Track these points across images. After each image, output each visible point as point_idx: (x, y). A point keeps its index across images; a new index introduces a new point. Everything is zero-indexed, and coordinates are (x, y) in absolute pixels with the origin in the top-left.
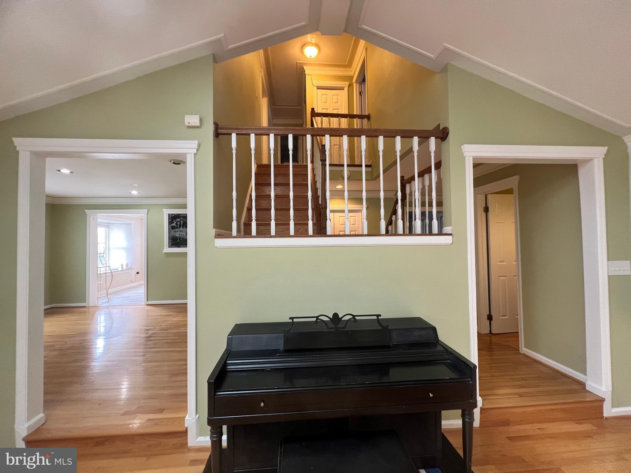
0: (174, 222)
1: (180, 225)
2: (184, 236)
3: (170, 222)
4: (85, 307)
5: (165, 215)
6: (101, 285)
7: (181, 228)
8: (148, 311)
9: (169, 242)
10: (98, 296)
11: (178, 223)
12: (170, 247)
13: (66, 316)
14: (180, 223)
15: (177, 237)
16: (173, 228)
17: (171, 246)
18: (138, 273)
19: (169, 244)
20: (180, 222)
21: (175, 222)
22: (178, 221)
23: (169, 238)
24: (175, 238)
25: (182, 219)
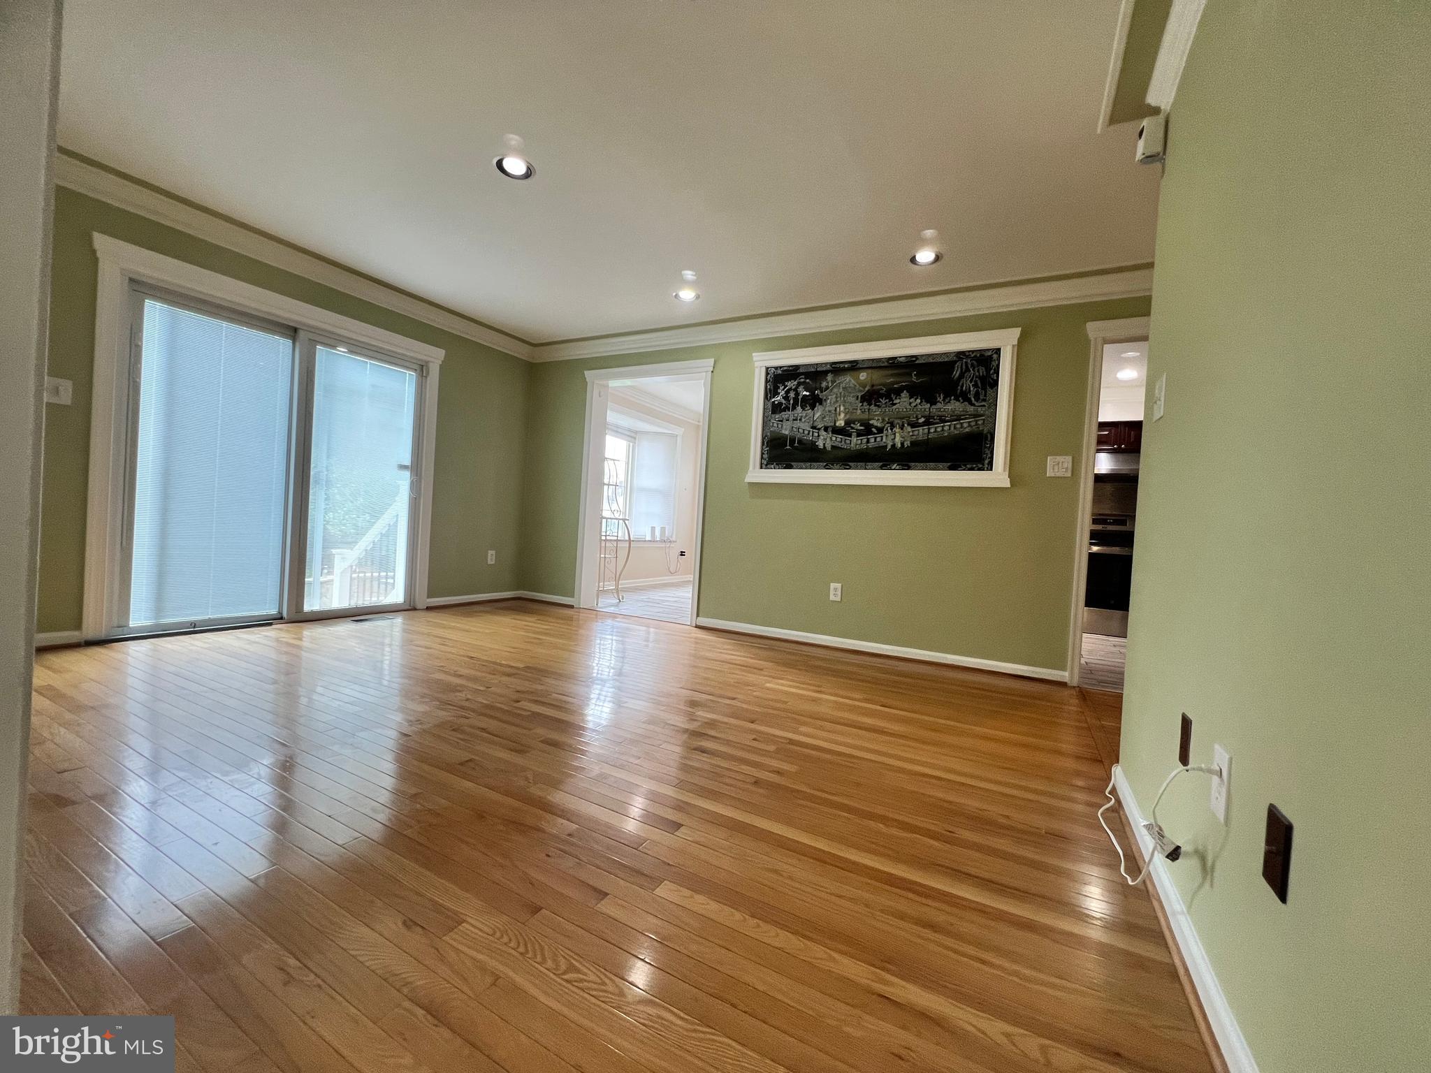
0: (779, 391)
1: (796, 399)
2: (806, 432)
3: (770, 392)
4: (572, 607)
5: (757, 371)
6: (607, 561)
7: (799, 408)
8: (697, 641)
9: (762, 454)
10: (599, 587)
11: (792, 395)
12: (764, 466)
13: (528, 619)
14: (797, 394)
15: (785, 437)
16: (777, 409)
17: (766, 465)
18: (682, 554)
19: (762, 458)
20: (795, 390)
21: (783, 392)
22: (790, 389)
23: (763, 439)
24: (779, 439)
25: (802, 380)
